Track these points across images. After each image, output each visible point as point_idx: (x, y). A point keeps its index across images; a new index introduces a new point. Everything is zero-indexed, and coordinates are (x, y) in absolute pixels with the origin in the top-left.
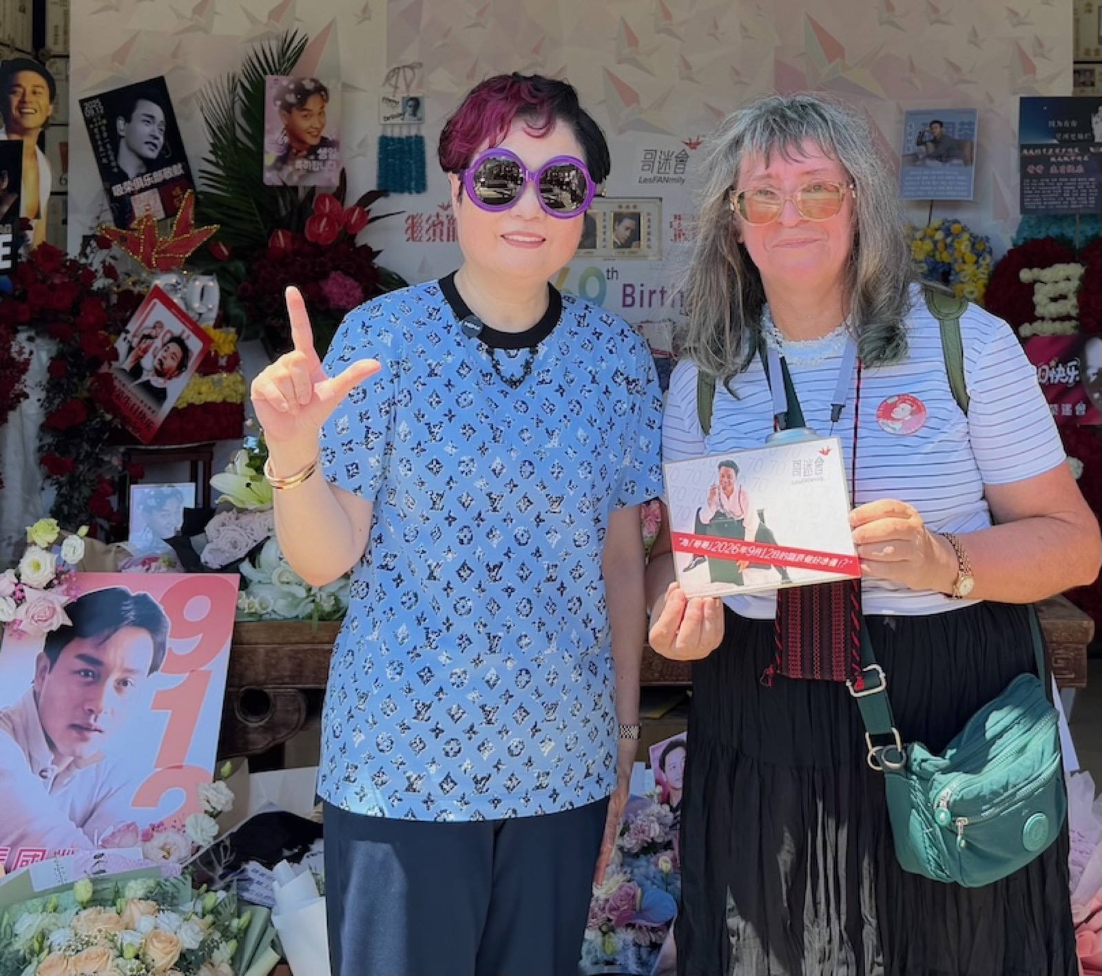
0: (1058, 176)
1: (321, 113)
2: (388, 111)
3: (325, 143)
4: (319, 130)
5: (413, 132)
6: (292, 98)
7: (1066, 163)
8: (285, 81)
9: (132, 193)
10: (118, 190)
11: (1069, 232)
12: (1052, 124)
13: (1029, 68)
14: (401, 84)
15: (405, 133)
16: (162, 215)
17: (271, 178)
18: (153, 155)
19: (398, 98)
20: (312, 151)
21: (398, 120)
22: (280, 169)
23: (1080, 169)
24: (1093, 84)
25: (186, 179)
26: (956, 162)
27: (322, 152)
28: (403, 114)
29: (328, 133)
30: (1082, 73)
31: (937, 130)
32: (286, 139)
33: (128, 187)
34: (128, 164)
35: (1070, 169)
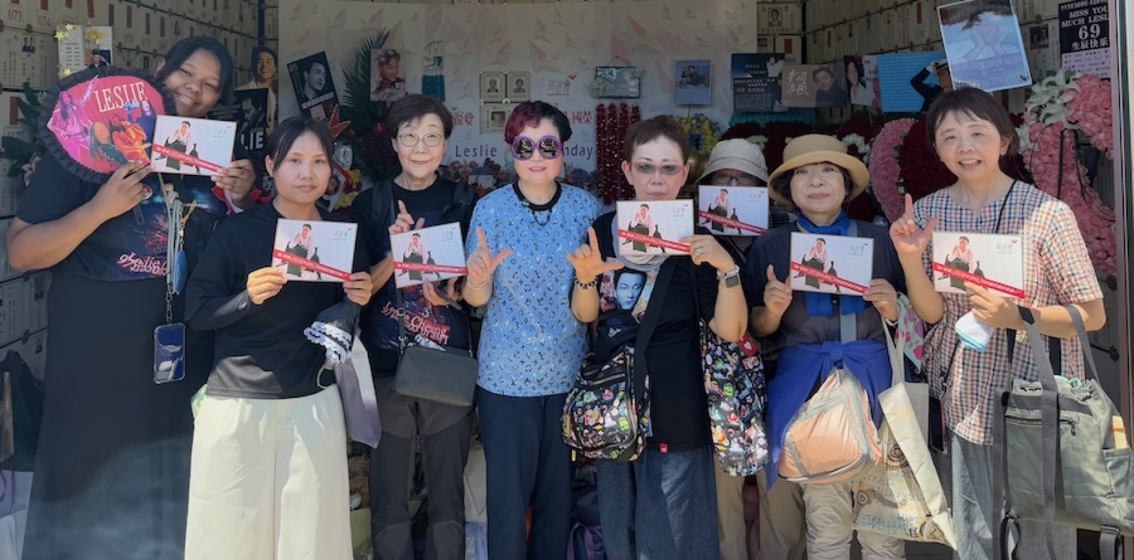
0: (752, 93)
1: (397, 66)
2: (426, 63)
3: (398, 80)
4: (396, 74)
6: (383, 59)
7: (756, 87)
8: (380, 52)
9: (310, 107)
10: (305, 106)
11: (757, 119)
12: (747, 66)
13: (736, 39)
14: (432, 51)
15: (434, 74)
16: (324, 116)
17: (373, 98)
18: (320, 88)
19: (431, 57)
20: (393, 84)
21: (431, 68)
22: (378, 93)
23: (763, 90)
24: (766, 46)
25: (335, 99)
26: (701, 86)
27: (397, 85)
28: (433, 65)
29: (400, 76)
30: (761, 41)
31: (692, 70)
32: (381, 79)
33: (309, 104)
34: (309, 93)
35: (758, 90)
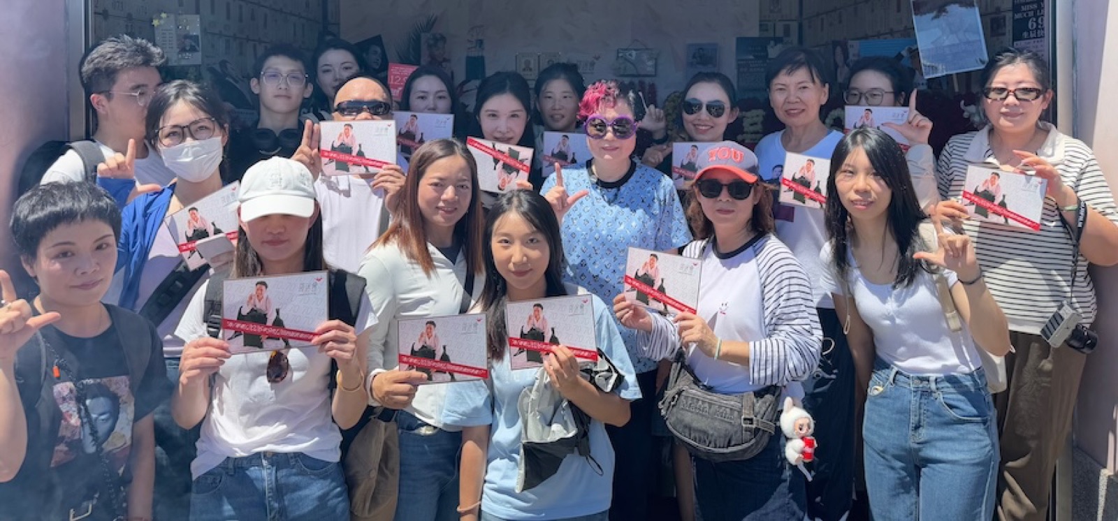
0: (753, 72)
1: (444, 48)
2: (469, 45)
3: (445, 60)
4: (442, 55)
5: (480, 54)
6: (431, 42)
7: (756, 67)
8: (428, 35)
12: (750, 48)
13: (740, 25)
14: (474, 34)
15: (476, 55)
19: (474, 40)
20: (440, 64)
21: (473, 49)
26: (709, 66)
27: (444, 64)
28: (475, 47)
29: (446, 56)
30: (763, 27)
31: (701, 52)
32: (429, 59)
